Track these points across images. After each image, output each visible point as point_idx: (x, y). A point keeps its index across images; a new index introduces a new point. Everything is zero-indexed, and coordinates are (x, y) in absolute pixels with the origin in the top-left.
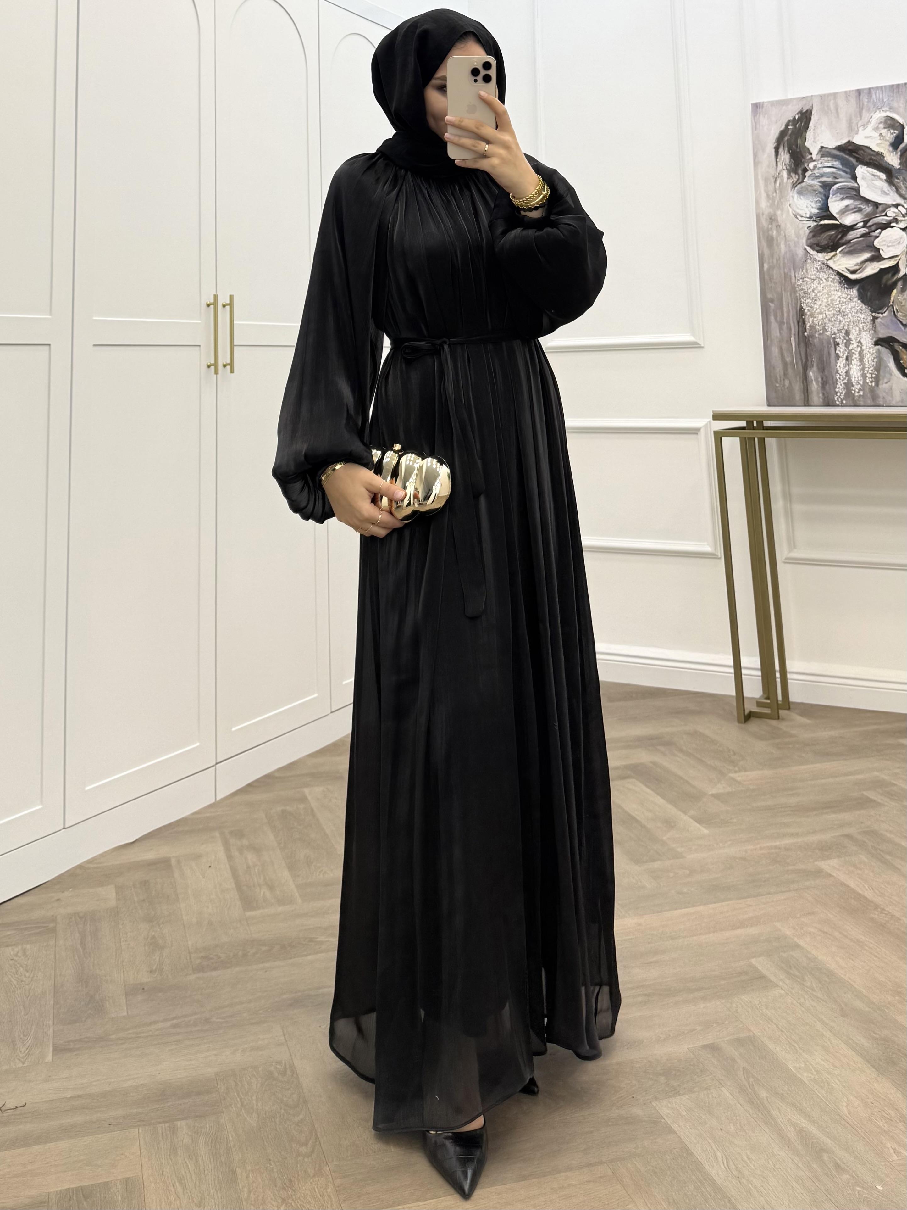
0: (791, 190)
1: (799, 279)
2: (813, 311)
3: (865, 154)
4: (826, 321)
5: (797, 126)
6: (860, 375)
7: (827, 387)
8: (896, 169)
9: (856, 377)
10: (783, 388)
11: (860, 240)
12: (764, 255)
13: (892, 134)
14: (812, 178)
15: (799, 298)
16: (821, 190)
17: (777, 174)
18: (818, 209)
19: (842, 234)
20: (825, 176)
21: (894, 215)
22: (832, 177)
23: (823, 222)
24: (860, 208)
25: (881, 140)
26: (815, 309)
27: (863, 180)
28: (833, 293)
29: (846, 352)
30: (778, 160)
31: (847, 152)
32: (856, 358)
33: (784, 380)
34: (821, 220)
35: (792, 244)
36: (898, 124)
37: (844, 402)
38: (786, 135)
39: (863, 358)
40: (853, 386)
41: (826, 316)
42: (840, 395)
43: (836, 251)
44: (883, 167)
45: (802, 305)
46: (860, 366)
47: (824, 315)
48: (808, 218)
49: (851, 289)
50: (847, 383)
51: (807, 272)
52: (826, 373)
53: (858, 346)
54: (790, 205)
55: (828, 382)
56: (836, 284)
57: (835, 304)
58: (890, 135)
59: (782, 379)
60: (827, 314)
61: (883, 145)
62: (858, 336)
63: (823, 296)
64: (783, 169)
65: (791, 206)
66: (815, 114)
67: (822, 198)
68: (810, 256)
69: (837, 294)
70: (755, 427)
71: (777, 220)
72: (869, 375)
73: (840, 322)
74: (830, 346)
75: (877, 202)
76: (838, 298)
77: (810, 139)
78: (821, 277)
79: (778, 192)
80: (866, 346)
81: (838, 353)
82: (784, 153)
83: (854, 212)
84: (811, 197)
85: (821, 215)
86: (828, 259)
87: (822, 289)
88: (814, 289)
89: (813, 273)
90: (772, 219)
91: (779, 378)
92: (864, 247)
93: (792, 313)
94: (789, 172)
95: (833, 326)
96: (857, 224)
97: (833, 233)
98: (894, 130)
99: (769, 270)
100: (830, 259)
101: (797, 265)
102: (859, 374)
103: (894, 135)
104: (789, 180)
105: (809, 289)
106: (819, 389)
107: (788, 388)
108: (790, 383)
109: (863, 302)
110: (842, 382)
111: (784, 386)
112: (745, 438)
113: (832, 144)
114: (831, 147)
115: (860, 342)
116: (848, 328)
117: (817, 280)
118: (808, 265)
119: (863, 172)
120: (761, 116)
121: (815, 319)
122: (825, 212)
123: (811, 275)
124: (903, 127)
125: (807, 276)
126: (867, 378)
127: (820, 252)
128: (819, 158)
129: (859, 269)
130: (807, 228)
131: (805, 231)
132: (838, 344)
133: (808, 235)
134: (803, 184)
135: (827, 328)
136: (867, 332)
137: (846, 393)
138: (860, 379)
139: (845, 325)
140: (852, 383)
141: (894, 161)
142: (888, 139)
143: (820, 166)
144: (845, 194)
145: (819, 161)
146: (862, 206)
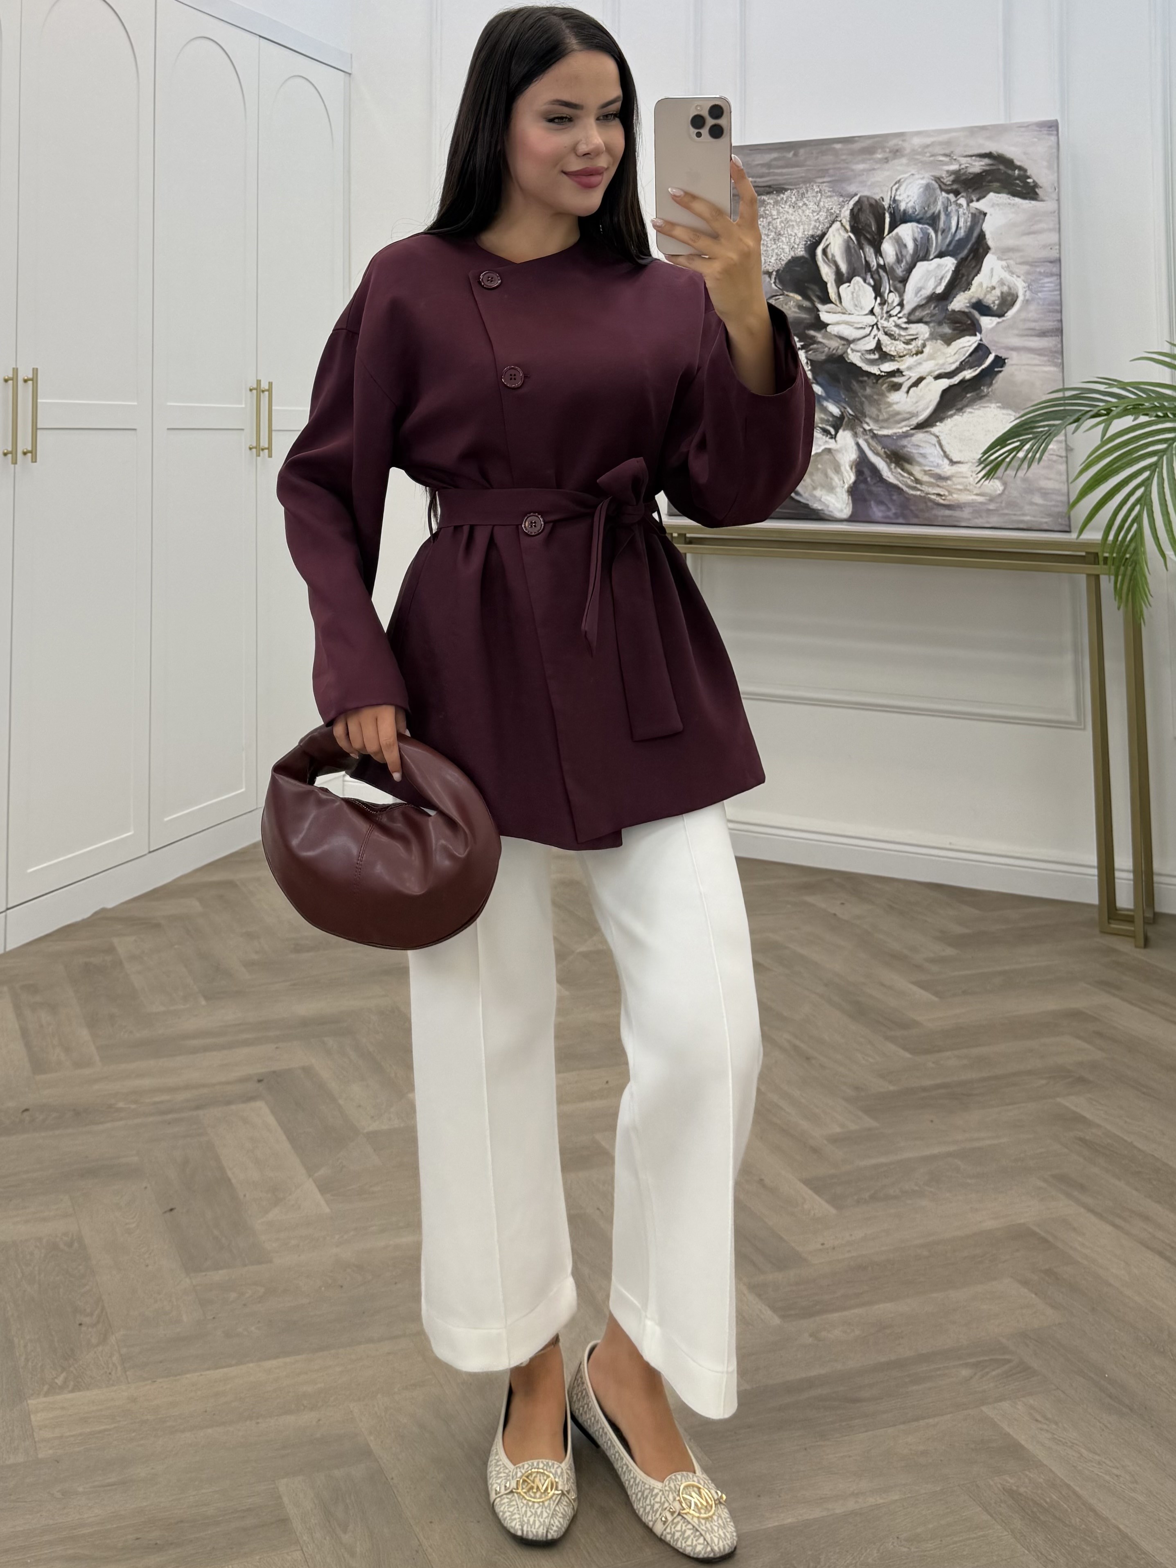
0: (932, 176)
1: (821, 187)
2: (781, 205)
3: (971, 269)
4: (769, 220)
5: (1018, 182)
8: (947, 306)
11: (862, 261)
12: (852, 144)
13: (994, 302)
14: (946, 202)
15: (798, 187)
16: (929, 214)
17: (955, 157)
18: (904, 210)
19: (872, 239)
20: (947, 219)
21: (890, 301)
22: (945, 228)
23: (887, 215)
24: (902, 261)
25: (987, 288)
26: (784, 206)
27: (936, 265)
28: (801, 227)
30: (974, 157)
31: (976, 246)
34: (890, 214)
35: (864, 178)
36: (1006, 310)
38: (1007, 168)
43: (851, 232)
44: (952, 289)
45: (789, 191)
47: (776, 217)
48: (894, 198)
49: (804, 248)
51: (828, 196)
54: (913, 175)
56: (810, 231)
57: (789, 229)
58: (992, 299)
60: (777, 220)
61: (980, 290)
63: (798, 216)
64: (960, 165)
65: (911, 176)
66: (1032, 205)
67: (918, 215)
68: (847, 200)
69: (799, 232)
75: (907, 282)
76: (795, 233)
77: (998, 198)
78: (821, 213)
79: (932, 159)
82: (983, 166)
83: (897, 255)
84: (922, 202)
85: (896, 214)
86: (842, 221)
88: (807, 205)
89: (826, 204)
90: (897, 153)
92: (851, 265)
93: (781, 179)
94: (956, 173)
96: (882, 257)
97: (873, 229)
98: (999, 305)
99: (834, 150)
103: (993, 305)
104: (945, 173)
105: (808, 200)
109: (790, 261)
113: (989, 227)
114: (984, 225)
118: (835, 197)
119: (947, 265)
120: (1036, 134)
121: (772, 206)
122: (900, 218)
123: (824, 201)
124: (1002, 315)
125: (824, 196)
127: (851, 212)
128: (972, 210)
129: (828, 259)
130: (881, 197)
131: (877, 194)
133: (872, 198)
134: (938, 190)
141: (959, 304)
142: (988, 296)
143: (960, 213)
144: (921, 243)
145: (967, 210)
146: (903, 264)
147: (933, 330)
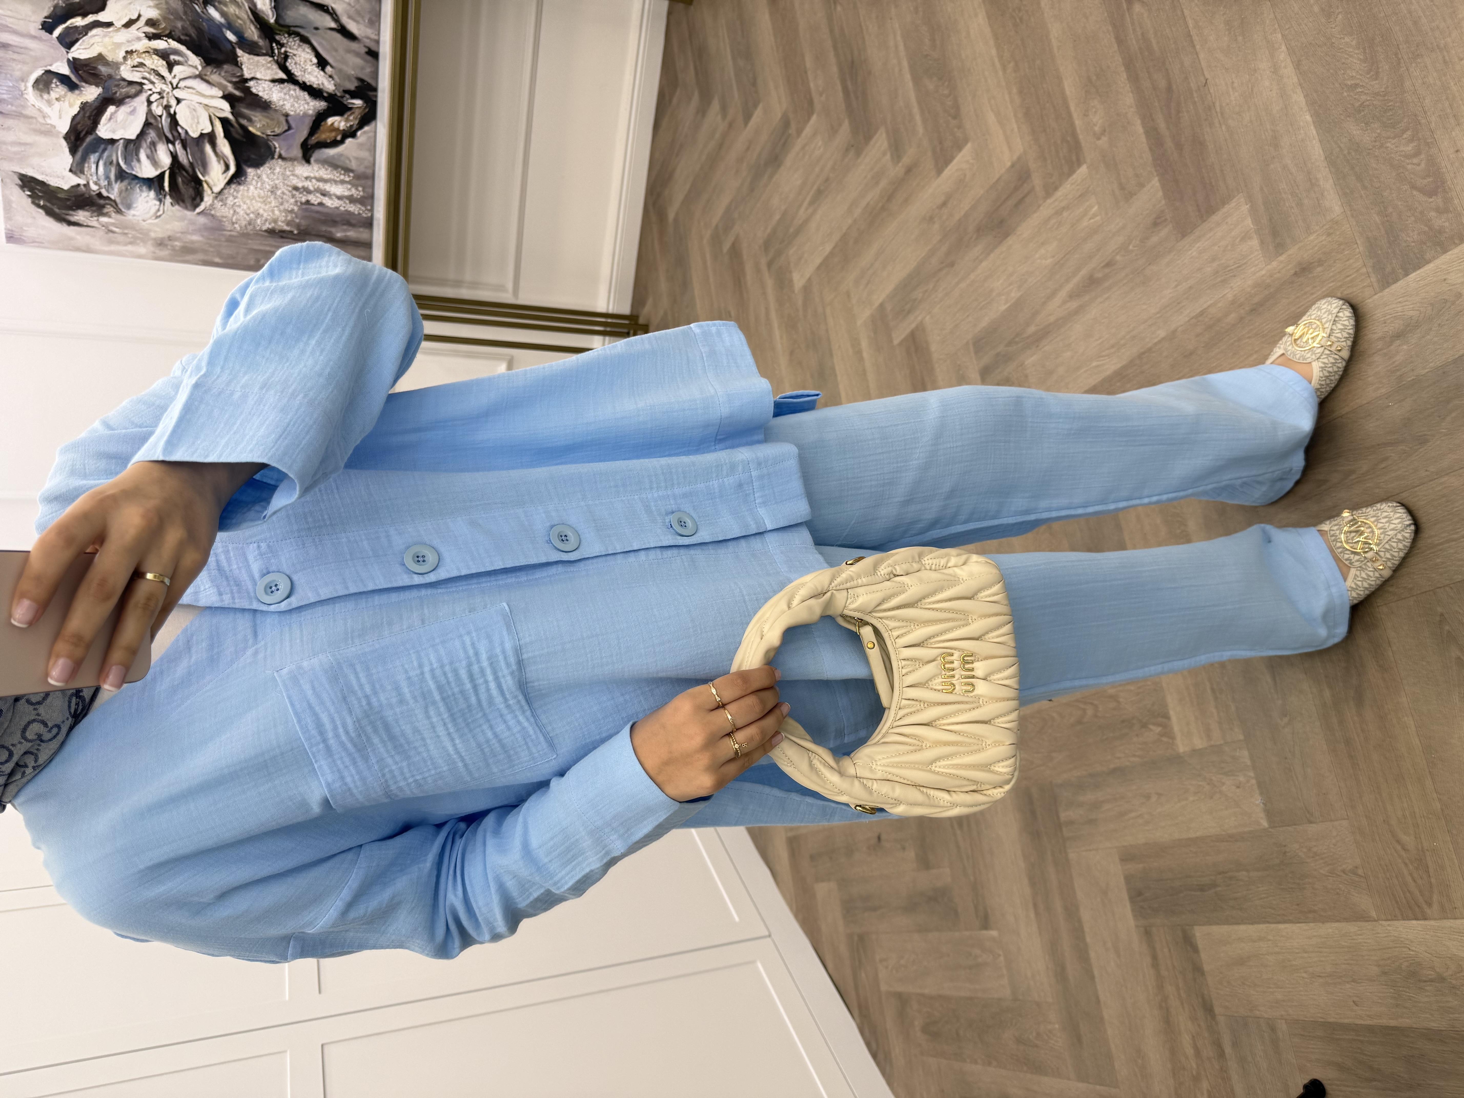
0: (124, 214)
1: (233, 227)
2: (271, 219)
3: (82, 122)
4: (282, 208)
5: (40, 194)
7: (353, 222)
8: (104, 92)
9: (343, 190)
11: (190, 152)
12: (204, 260)
13: (57, 86)
14: (110, 190)
15: (256, 232)
16: (126, 182)
17: (103, 228)
18: (150, 190)
19: (181, 170)
20: (108, 174)
21: (161, 108)
22: (110, 167)
23: (167, 188)
24: (150, 143)
25: (64, 101)
26: (269, 217)
27: (116, 133)
28: (250, 194)
29: (317, 194)
30: (85, 224)
31: (78, 143)
32: (323, 186)
34: (164, 190)
35: (191, 227)
36: (44, 76)
37: (370, 208)
38: (52, 209)
39: (324, 179)
40: (352, 195)
41: (277, 207)
42: (362, 210)
43: (202, 180)
44: (99, 106)
45: (264, 229)
46: (331, 183)
47: (275, 209)
48: (160, 204)
49: (246, 175)
50: (349, 200)
51: (226, 217)
52: (338, 219)
53: (310, 181)
54: (144, 220)
55: (347, 220)
56: (241, 189)
57: (263, 195)
58: (59, 90)
60: (274, 205)
61: (72, 100)
62: (300, 179)
63: (253, 205)
64: (98, 220)
66: (26, 171)
67: (136, 183)
68: (207, 210)
69: (252, 190)
72: (342, 177)
73: (283, 193)
74: (309, 210)
75: (145, 122)
76: (256, 190)
77: (58, 182)
78: (232, 203)
79: (126, 231)
80: (311, 172)
81: (318, 203)
82: (75, 215)
83: (156, 150)
85: (158, 188)
86: (211, 192)
88: (245, 213)
89: (227, 210)
90: (161, 243)
92: (198, 149)
94: (102, 214)
95: (287, 202)
96: (171, 153)
97: (180, 179)
98: (51, 82)
100: (211, 189)
101: (216, 226)
102: (340, 186)
103: (58, 83)
104: (112, 217)
105: (245, 218)
106: (354, 229)
109: (261, 165)
110: (349, 205)
113: (66, 158)
114: (71, 160)
115: (306, 178)
116: (291, 187)
117: (236, 207)
118: (217, 215)
119: (106, 130)
120: (24, 234)
121: (280, 219)
122: (154, 184)
123: (229, 213)
124: (48, 72)
125: (230, 218)
126: (345, 179)
127: (203, 199)
128: (84, 177)
129: (224, 161)
130: (174, 206)
131: (177, 210)
132: (308, 201)
133: (182, 207)
134: (118, 201)
135: (289, 209)
136: (295, 168)
137: (360, 205)
138: (345, 187)
139: (287, 189)
140: (349, 196)
141: (93, 92)
142: (63, 93)
143: (95, 177)
144: (132, 156)
145: (89, 178)
146: (149, 140)
147: (117, 72)
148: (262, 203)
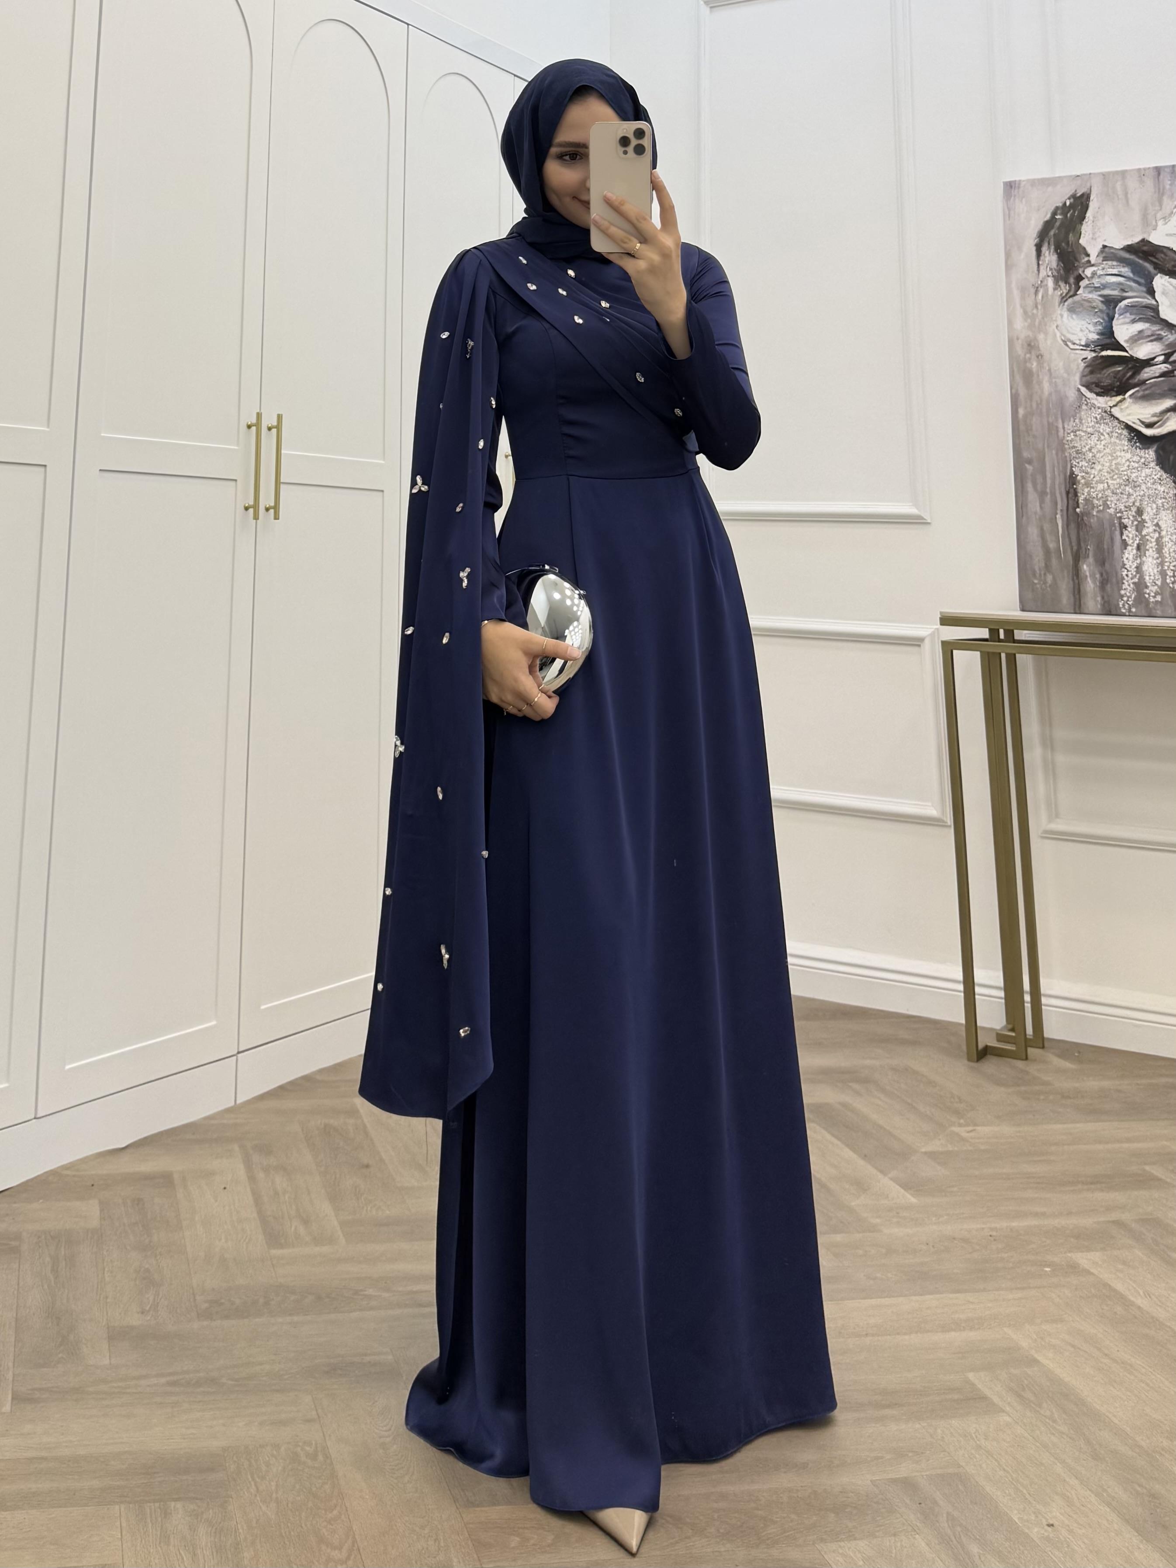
0: (1059, 305)
1: (1069, 431)
2: (1090, 479)
3: (1167, 258)
4: (1109, 493)
5: (1069, 215)
6: (1158, 571)
7: (1108, 587)
9: (1152, 574)
10: (1043, 586)
11: (1159, 381)
12: (1019, 395)
14: (1090, 289)
15: (1068, 459)
16: (1103, 307)
17: (1039, 282)
18: (1098, 334)
19: (1133, 371)
20: (1109, 287)
22: (1119, 289)
23: (1104, 353)
24: (1159, 335)
26: (1092, 476)
27: (1163, 296)
28: (1118, 454)
29: (1138, 539)
30: (1040, 263)
31: (1141, 255)
32: (1152, 548)
33: (1045, 574)
34: (1102, 350)
35: (1059, 381)
37: (1133, 610)
38: (1052, 228)
39: (1163, 549)
40: (1147, 587)
41: (1109, 486)
42: (1128, 600)
43: (1124, 395)
45: (1074, 469)
46: (1157, 558)
47: (1106, 485)
48: (1083, 346)
49: (1145, 449)
50: (1138, 582)
51: (1081, 423)
52: (1108, 567)
53: (1155, 531)
54: (1057, 327)
55: (1109, 581)
56: (1123, 442)
57: (1121, 469)
59: (1043, 573)
60: (1109, 484)
62: (1155, 517)
63: (1104, 457)
64: (1048, 276)
65: (1059, 328)
66: (1095, 199)
67: (1103, 319)
68: (1086, 400)
69: (1125, 456)
70: (1002, 640)
71: (1038, 345)
72: (1170, 573)
73: (1129, 495)
74: (1113, 528)
76: (1126, 461)
77: (1087, 234)
78: (1102, 431)
79: (1039, 307)
80: (1167, 531)
81: (1125, 540)
82: (1050, 252)
83: (1151, 341)
84: (1088, 315)
85: (1103, 343)
86: (1111, 405)
87: (1103, 447)
88: (1091, 447)
89: (1091, 425)
90: (1031, 346)
91: (1038, 572)
92: (1165, 391)
93: (1059, 480)
94: (1057, 280)
95: (1118, 500)
96: (1154, 358)
97: (1119, 369)
99: (1025, 416)
100: (1114, 406)
101: (1067, 412)
102: (1155, 571)
104: (1056, 292)
105: (1085, 446)
106: (1097, 589)
107: (1050, 586)
108: (1054, 579)
109: (1162, 468)
110: (1131, 581)
111: (1045, 583)
112: (988, 653)
113: (1119, 242)
114: (1117, 247)
115: (1157, 525)
116: (1140, 505)
117: (1096, 435)
118: (1083, 413)
119: (1164, 285)
120: (1017, 200)
121: (1092, 490)
122: (1108, 339)
123: (1087, 427)
125: (1080, 428)
126: (1168, 577)
127: (1101, 396)
128: (1101, 262)
129: (1158, 422)
130: (1082, 361)
131: (1078, 365)
132: (1126, 527)
133: (1083, 371)
134: (1076, 298)
135: (1109, 503)
136: (1170, 512)
137: (1134, 598)
138: (1157, 577)
139: (1136, 501)
140: (1145, 583)
143: (1102, 273)
144: (1136, 314)
145: (1099, 266)
146: (1162, 333)
148: (1109, 468)
